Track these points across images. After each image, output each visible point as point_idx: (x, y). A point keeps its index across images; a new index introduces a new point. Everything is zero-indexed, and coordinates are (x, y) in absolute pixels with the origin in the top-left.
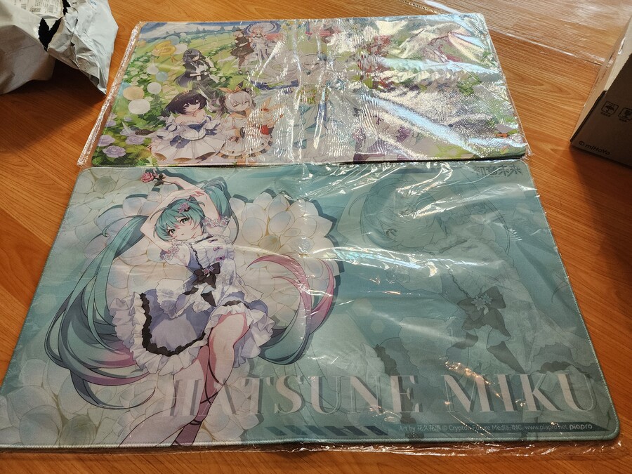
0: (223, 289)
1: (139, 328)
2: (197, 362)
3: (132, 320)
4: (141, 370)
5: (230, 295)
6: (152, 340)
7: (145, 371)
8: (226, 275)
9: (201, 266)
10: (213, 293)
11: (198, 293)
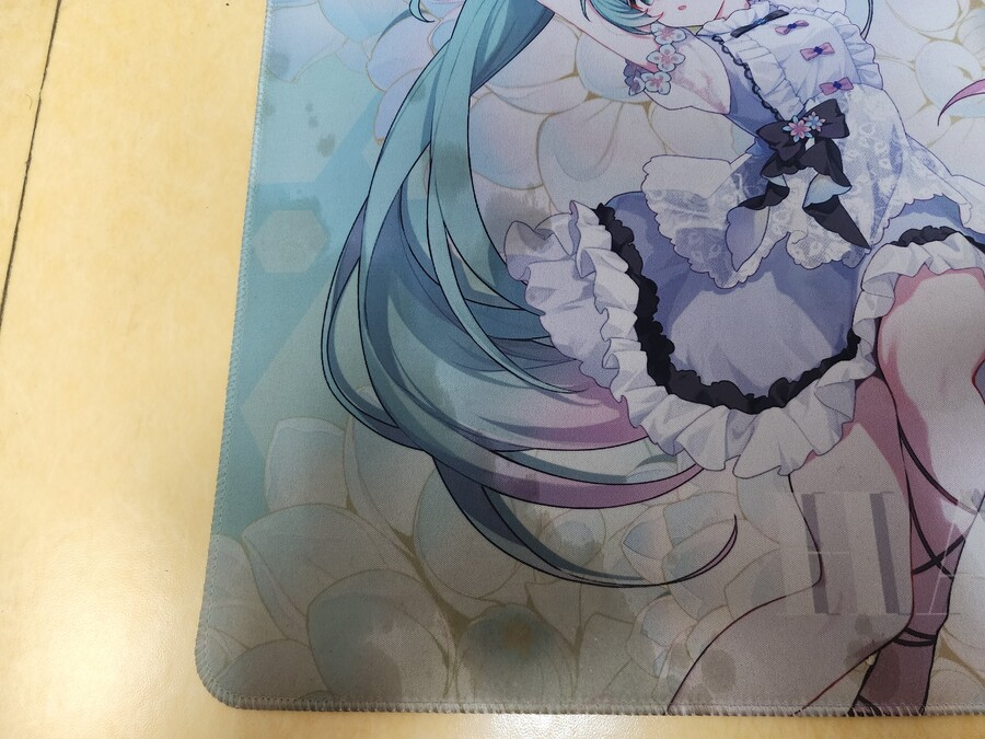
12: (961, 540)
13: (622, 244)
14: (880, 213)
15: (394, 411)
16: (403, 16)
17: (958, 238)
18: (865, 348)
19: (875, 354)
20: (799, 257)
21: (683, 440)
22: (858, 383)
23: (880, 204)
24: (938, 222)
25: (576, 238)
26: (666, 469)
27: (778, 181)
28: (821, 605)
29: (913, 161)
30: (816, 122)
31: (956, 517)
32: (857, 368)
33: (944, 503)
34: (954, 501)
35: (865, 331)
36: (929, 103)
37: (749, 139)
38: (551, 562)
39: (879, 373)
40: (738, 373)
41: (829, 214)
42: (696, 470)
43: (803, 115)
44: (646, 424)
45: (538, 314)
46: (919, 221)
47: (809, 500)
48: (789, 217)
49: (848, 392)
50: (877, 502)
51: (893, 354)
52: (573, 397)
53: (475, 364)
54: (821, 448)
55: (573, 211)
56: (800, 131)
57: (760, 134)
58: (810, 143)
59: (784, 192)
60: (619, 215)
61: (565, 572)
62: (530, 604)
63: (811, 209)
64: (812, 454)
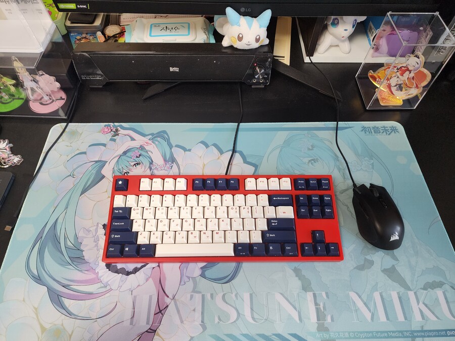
3: (97, 245)
4: (105, 287)
12: (167, 306)
15: (40, 276)
16: (69, 176)
21: (109, 283)
26: (104, 290)
28: (131, 323)
31: (168, 300)
32: (154, 264)
33: (166, 297)
38: (70, 314)
39: (159, 266)
40: (126, 266)
42: (111, 290)
44: (102, 279)
45: (82, 251)
47: (135, 297)
49: (150, 270)
50: (151, 297)
52: (86, 272)
53: (63, 264)
54: (141, 284)
61: (73, 316)
62: (62, 325)
64: (139, 285)
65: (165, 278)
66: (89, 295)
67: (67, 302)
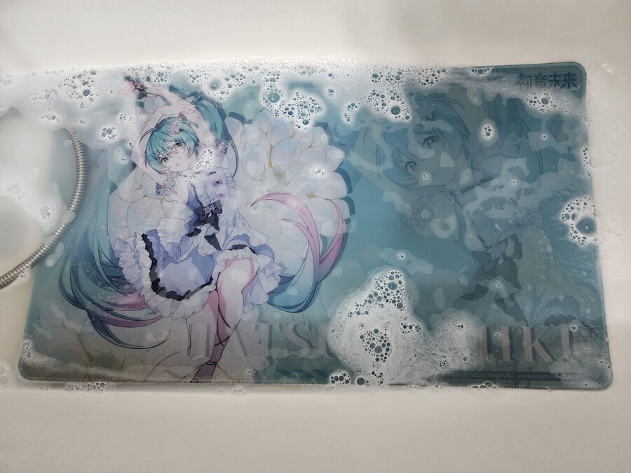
0: (227, 231)
1: (147, 271)
2: (207, 306)
3: (137, 262)
4: (154, 313)
5: (234, 238)
6: (161, 284)
7: (158, 314)
8: (228, 215)
9: (201, 204)
10: (217, 235)
11: (202, 235)
12: (229, 337)
13: (149, 247)
14: (226, 239)
15: (77, 298)
17: (247, 248)
18: (214, 282)
19: (216, 284)
20: (200, 253)
21: (158, 308)
22: (210, 292)
23: (227, 236)
24: (242, 243)
25: (135, 244)
27: (198, 227)
28: (189, 354)
29: (239, 222)
30: (213, 208)
31: (229, 331)
32: (211, 288)
33: (226, 327)
34: (229, 326)
35: (215, 277)
36: (248, 203)
37: (191, 213)
38: (118, 342)
39: (216, 290)
40: (177, 289)
41: (211, 239)
42: (161, 317)
43: (209, 205)
46: (237, 242)
47: (191, 326)
48: (200, 240)
50: (209, 326)
51: (221, 284)
55: (135, 236)
56: (207, 211)
57: (195, 211)
58: (210, 215)
59: (199, 231)
60: (149, 237)
61: (122, 345)
62: (111, 353)
63: (207, 237)
64: (194, 313)
65: (225, 305)
66: (137, 322)
67: (113, 329)
